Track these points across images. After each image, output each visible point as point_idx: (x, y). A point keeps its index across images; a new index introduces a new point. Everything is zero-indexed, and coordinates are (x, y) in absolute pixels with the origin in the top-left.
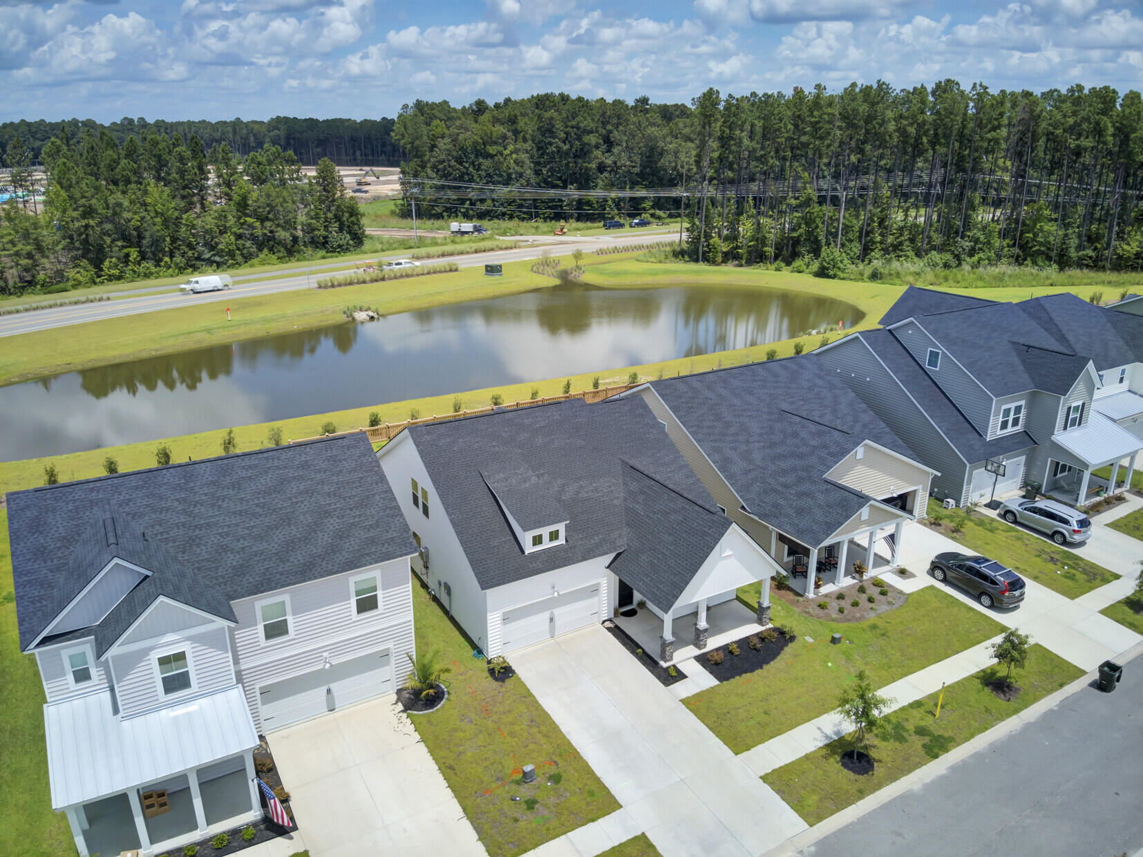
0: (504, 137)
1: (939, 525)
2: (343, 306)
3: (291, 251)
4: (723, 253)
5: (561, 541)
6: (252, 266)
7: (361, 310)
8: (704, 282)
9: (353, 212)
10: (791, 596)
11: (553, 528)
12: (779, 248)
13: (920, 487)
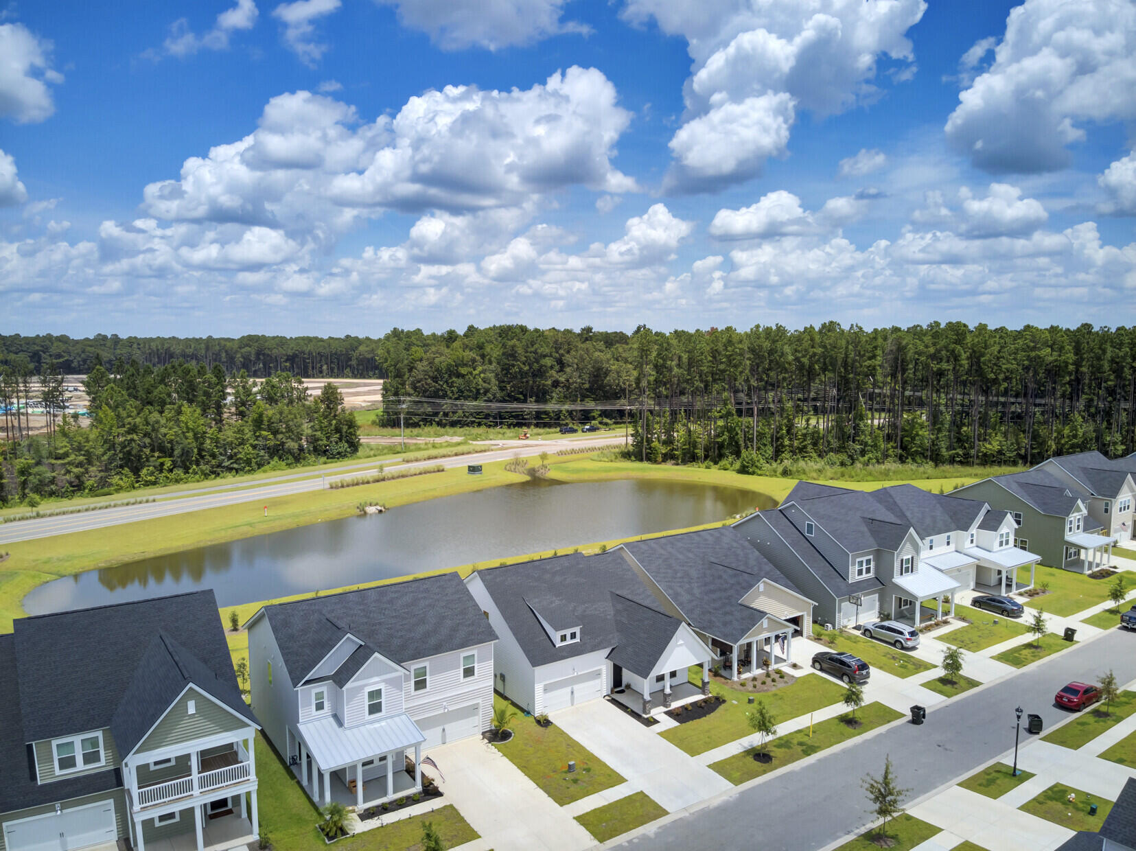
0: (474, 361)
1: (821, 639)
2: (356, 502)
3: (297, 458)
4: (663, 454)
5: (577, 640)
6: (265, 471)
7: (371, 505)
8: (648, 477)
9: (351, 424)
10: (723, 680)
11: (572, 630)
12: (707, 449)
13: (805, 613)
